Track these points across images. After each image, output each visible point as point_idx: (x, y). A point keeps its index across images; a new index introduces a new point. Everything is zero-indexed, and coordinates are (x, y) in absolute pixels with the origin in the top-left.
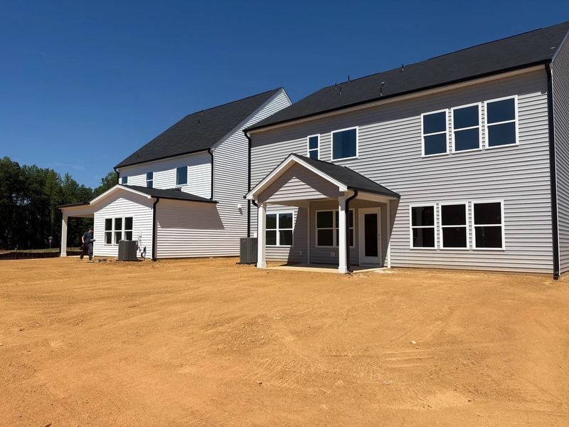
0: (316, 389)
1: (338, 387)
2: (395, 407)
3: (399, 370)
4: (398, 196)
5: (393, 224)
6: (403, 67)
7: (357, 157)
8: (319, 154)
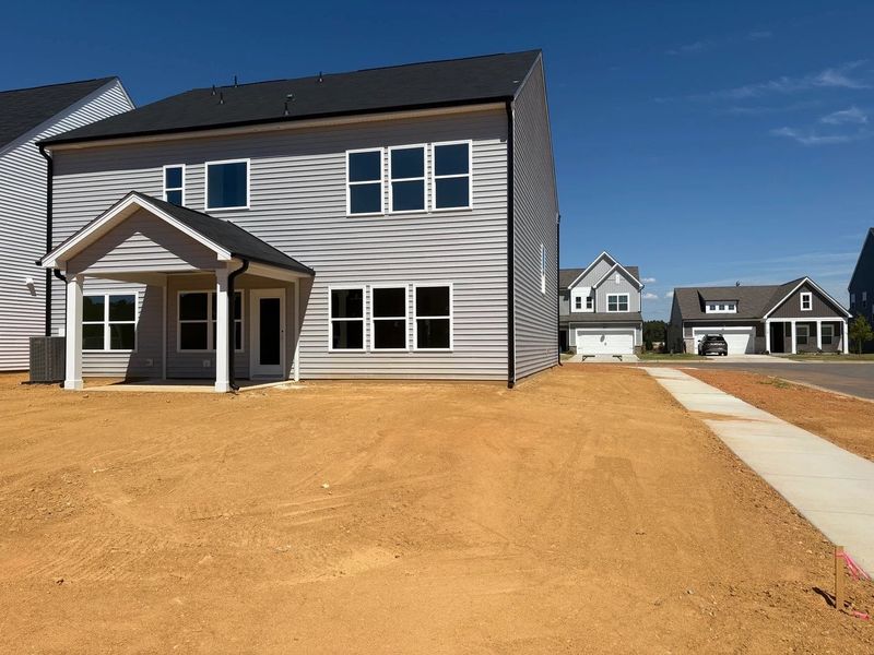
0: (166, 575)
1: (204, 567)
2: (292, 582)
3: (303, 528)
4: (313, 273)
5: (304, 314)
6: (321, 76)
7: (248, 207)
8: (184, 197)
